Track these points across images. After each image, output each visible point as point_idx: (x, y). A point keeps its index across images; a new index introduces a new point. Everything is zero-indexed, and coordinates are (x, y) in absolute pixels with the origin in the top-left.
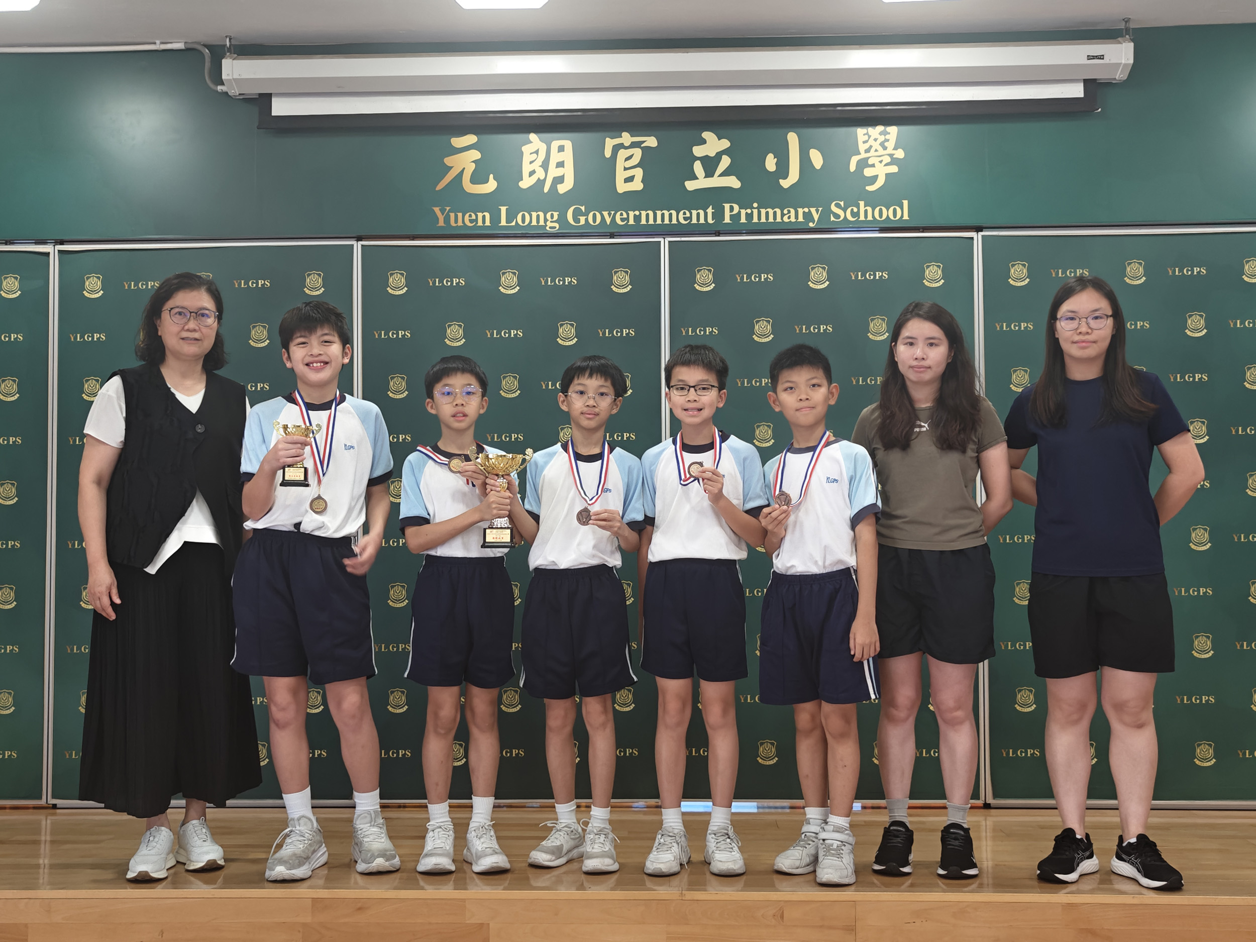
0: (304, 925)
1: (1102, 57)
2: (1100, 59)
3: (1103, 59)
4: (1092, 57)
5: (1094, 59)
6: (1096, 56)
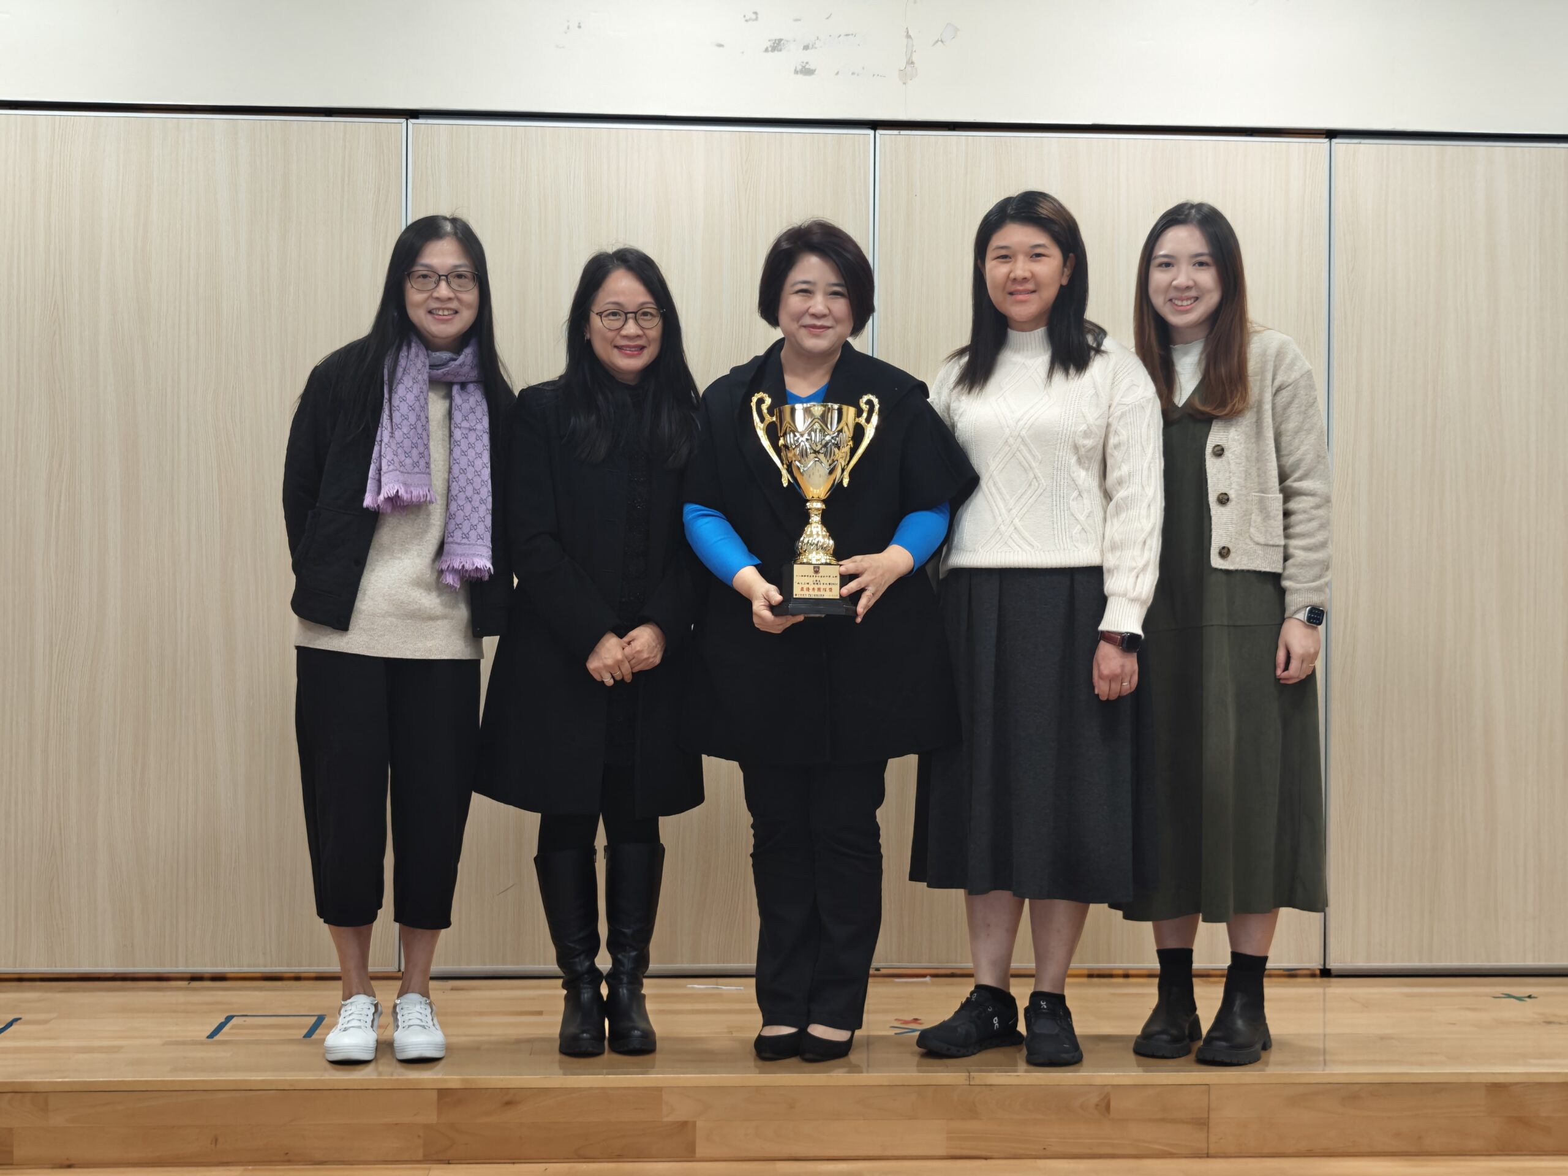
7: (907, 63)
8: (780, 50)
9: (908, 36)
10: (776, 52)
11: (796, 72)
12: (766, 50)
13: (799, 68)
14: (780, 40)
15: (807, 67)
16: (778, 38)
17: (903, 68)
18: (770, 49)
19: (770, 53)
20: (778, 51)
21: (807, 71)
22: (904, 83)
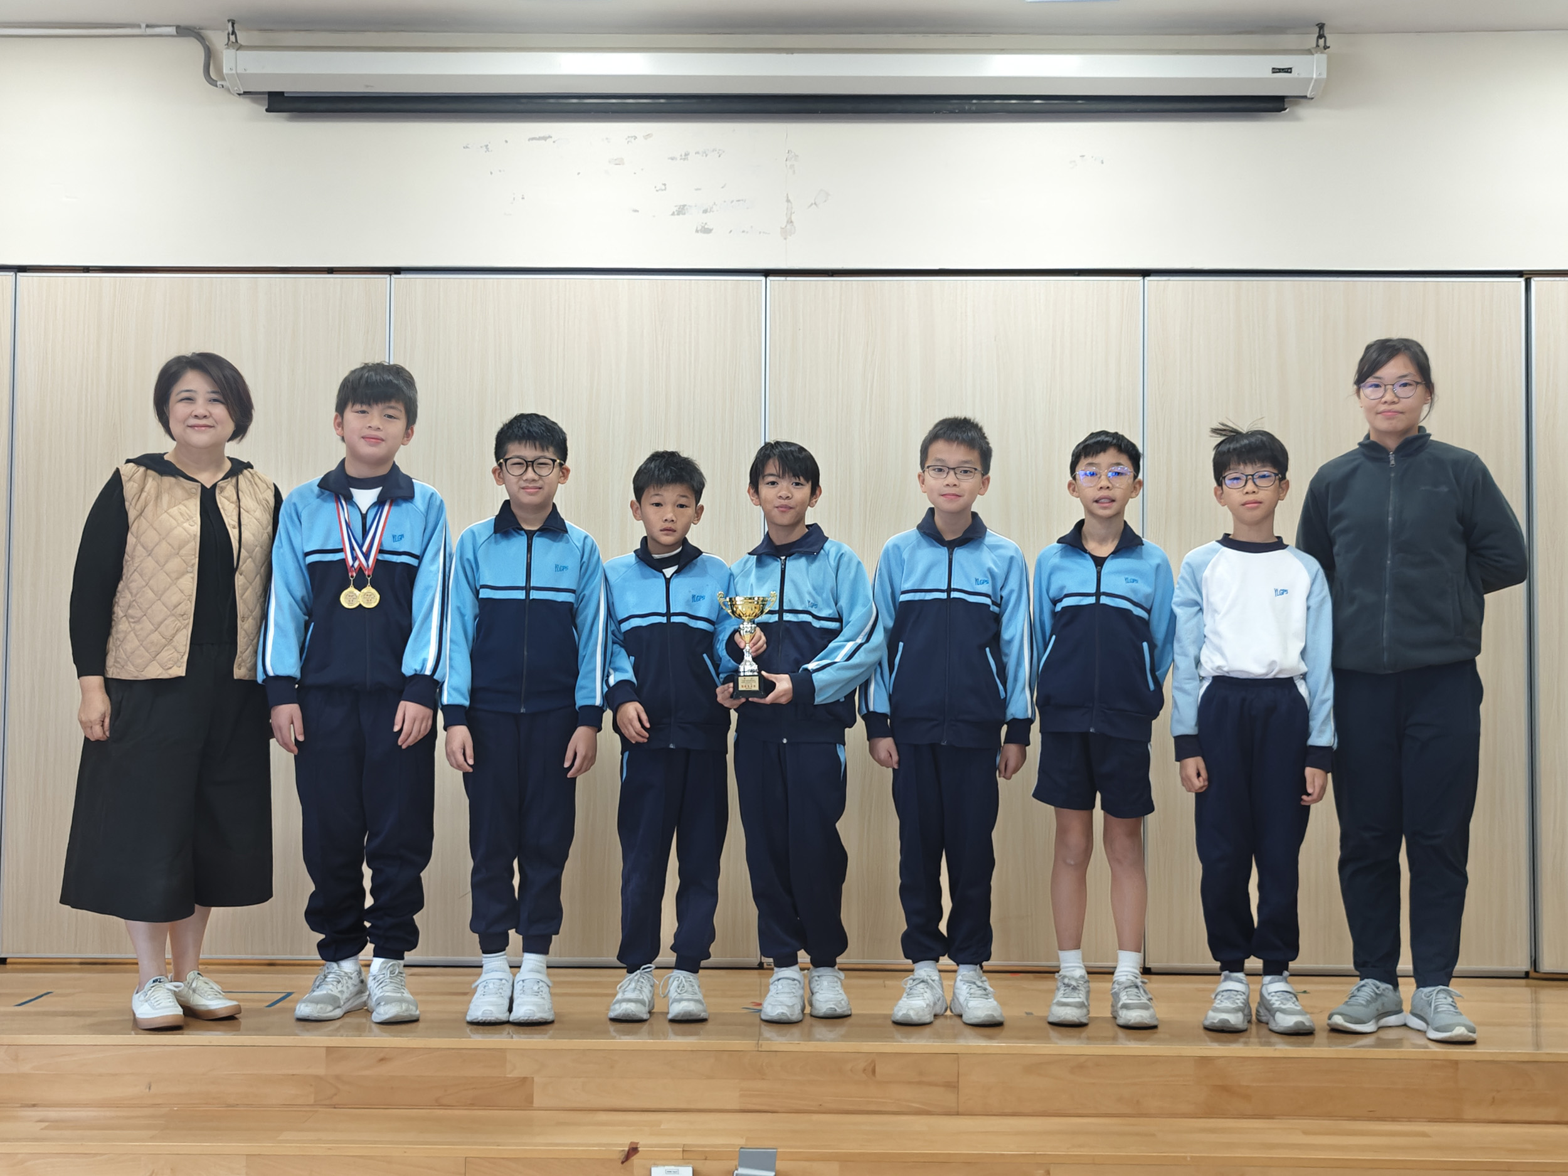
0: (318, 1078)
1: (1289, 70)
2: (1287, 72)
3: (1291, 72)
4: (1278, 70)
5: (1280, 72)
6: (1283, 69)
7: (787, 222)
8: (685, 214)
9: (788, 201)
10: (681, 216)
11: (697, 231)
12: (673, 214)
13: (699, 228)
14: (684, 206)
15: (706, 227)
16: (682, 204)
17: (783, 226)
18: (676, 213)
19: (676, 216)
20: (683, 214)
21: (707, 231)
22: (785, 239)
